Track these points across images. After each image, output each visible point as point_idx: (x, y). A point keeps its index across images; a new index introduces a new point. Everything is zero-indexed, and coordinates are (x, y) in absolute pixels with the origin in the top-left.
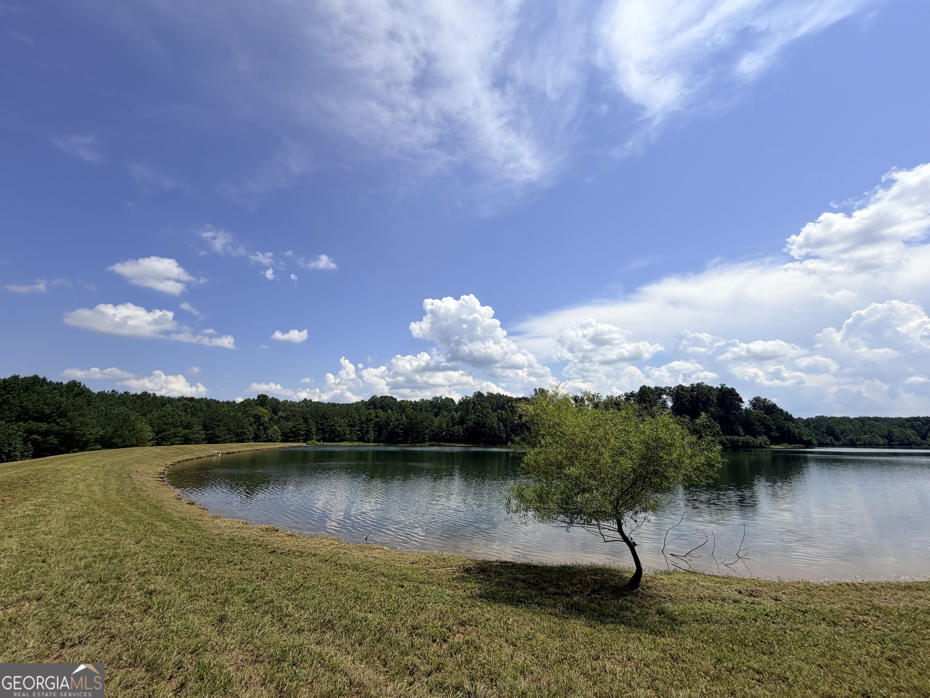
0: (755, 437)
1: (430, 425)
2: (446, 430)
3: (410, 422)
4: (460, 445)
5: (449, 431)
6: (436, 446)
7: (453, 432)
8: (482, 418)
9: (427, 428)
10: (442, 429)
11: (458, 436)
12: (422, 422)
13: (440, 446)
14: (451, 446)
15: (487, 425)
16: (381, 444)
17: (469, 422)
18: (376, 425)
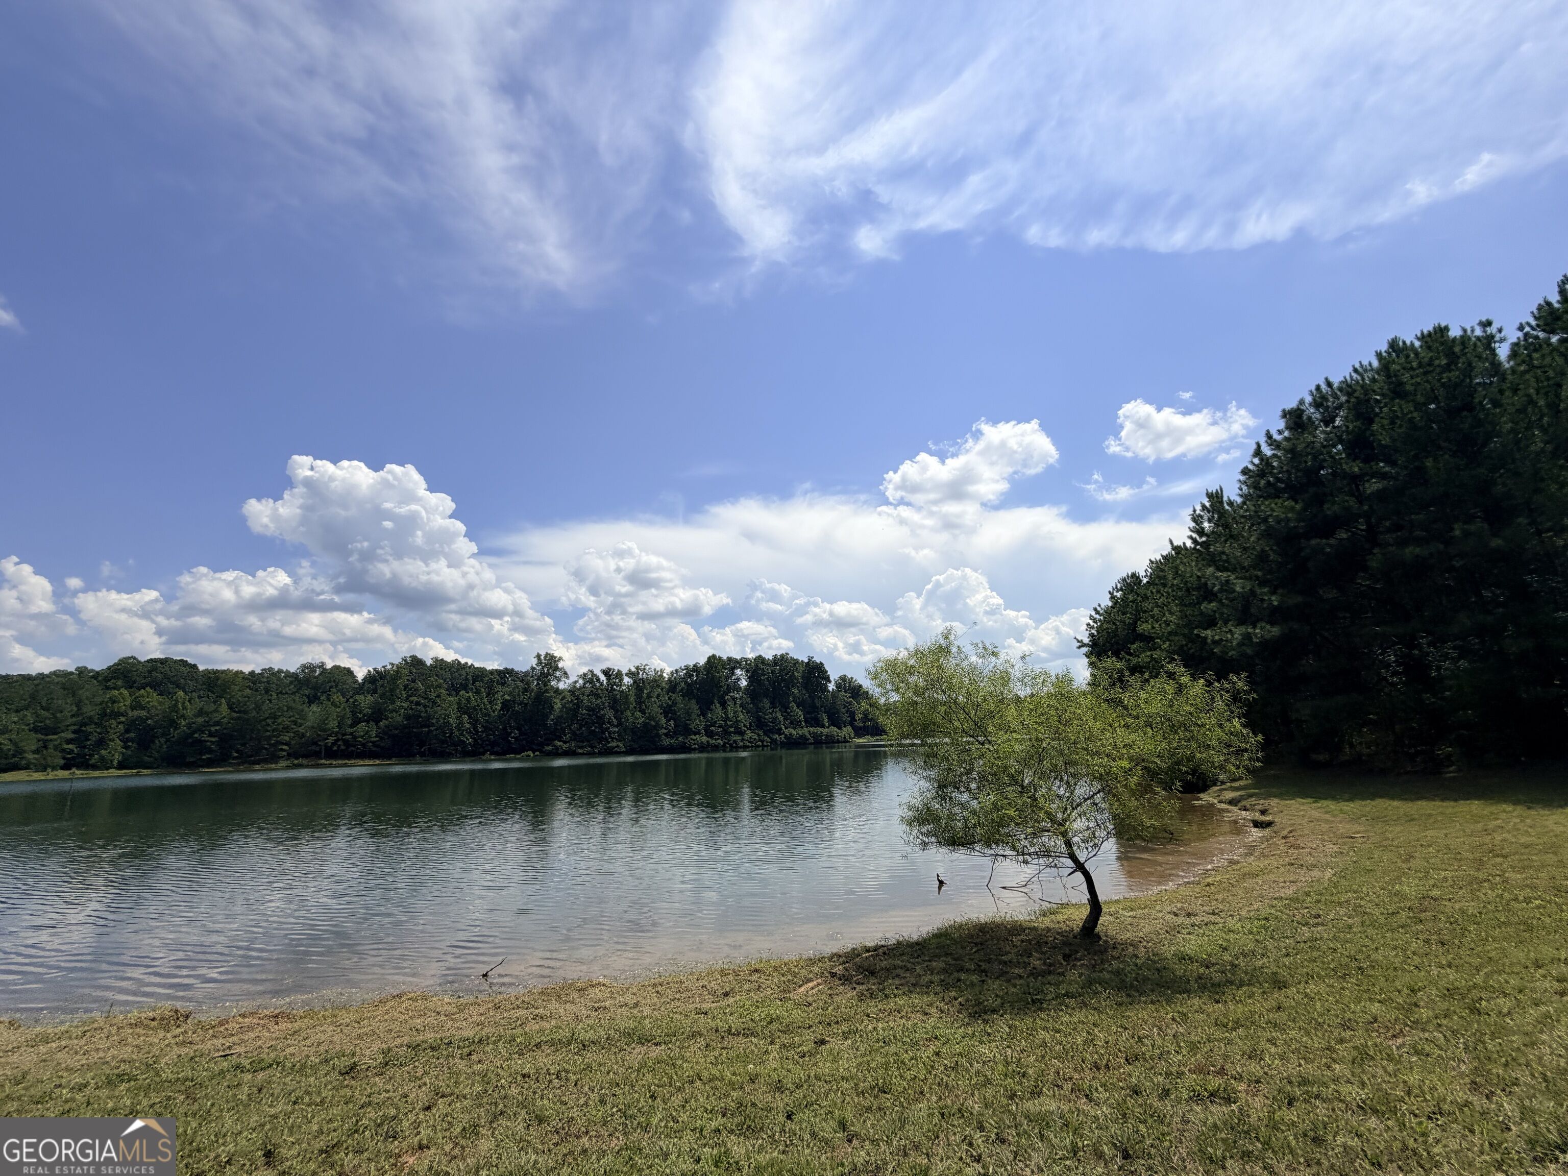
0: (840, 728)
1: (295, 723)
2: (337, 733)
3: (239, 718)
4: (367, 762)
5: (344, 735)
6: (307, 766)
7: (355, 738)
8: (425, 706)
9: (287, 729)
10: (325, 730)
11: (364, 745)
12: (274, 717)
13: (318, 766)
14: (346, 765)
15: (434, 721)
16: (145, 772)
17: (394, 714)
18: (131, 726)
